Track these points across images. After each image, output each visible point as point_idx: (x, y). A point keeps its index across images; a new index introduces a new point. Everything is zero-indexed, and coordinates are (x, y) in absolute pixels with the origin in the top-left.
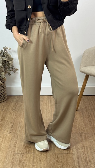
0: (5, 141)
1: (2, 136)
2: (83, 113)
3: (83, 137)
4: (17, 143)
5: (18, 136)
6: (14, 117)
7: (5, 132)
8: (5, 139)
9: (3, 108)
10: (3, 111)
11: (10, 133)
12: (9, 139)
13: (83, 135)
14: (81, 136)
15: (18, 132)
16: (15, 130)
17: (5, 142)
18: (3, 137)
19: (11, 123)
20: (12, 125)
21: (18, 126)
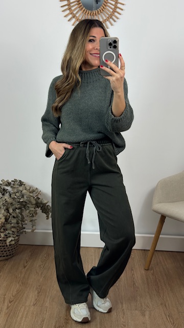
0: (26, 317)
1: (22, 309)
2: (147, 279)
3: (147, 317)
4: (45, 321)
5: (46, 311)
6: (41, 280)
7: (28, 304)
8: (27, 314)
9: (26, 265)
10: (26, 268)
11: (34, 305)
12: (33, 313)
13: (147, 313)
14: (144, 315)
15: (47, 304)
16: (42, 301)
17: (27, 319)
18: (24, 311)
19: (37, 289)
20: (39, 293)
21: (48, 294)
